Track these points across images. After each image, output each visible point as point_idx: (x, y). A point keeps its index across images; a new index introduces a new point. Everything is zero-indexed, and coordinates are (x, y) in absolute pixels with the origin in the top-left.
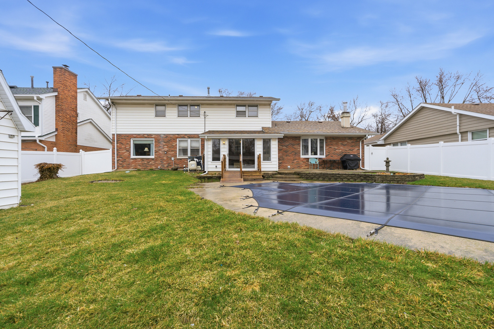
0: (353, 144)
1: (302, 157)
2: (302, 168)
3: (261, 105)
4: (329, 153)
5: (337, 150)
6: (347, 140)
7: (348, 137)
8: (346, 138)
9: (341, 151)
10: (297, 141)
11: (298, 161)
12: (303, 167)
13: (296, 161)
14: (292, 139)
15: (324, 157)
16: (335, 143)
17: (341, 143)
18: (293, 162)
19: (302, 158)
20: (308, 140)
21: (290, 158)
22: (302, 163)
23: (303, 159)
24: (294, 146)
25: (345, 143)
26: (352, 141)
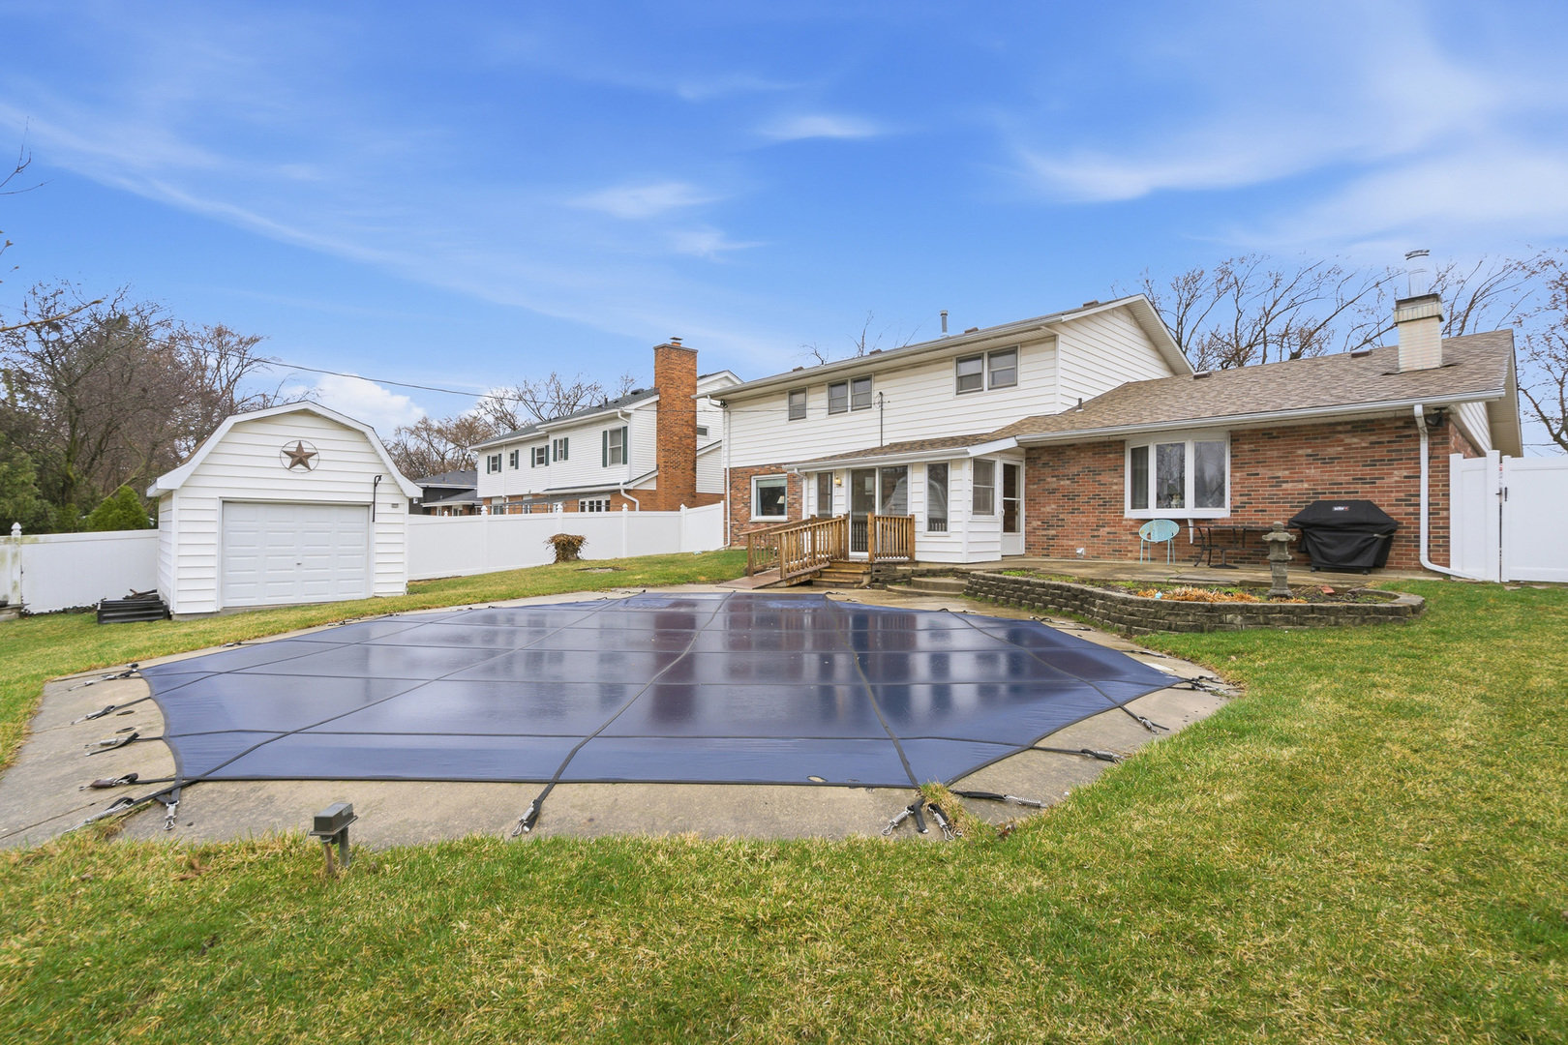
0: (1379, 453)
1: (1131, 514)
2: (1129, 555)
3: (1028, 345)
4: (1245, 499)
5: (1285, 486)
6: (1342, 436)
7: (1347, 423)
8: (1340, 428)
9: (1306, 486)
10: (1110, 456)
11: (1113, 530)
12: (1131, 551)
13: (1107, 529)
14: (1090, 453)
15: (1222, 513)
16: (1275, 454)
17: (1309, 451)
18: (1096, 533)
19: (1130, 520)
20: (1146, 449)
21: (1084, 519)
22: (1130, 537)
23: (1131, 523)
24: (1098, 478)
25: (1332, 451)
26: (1374, 438)
